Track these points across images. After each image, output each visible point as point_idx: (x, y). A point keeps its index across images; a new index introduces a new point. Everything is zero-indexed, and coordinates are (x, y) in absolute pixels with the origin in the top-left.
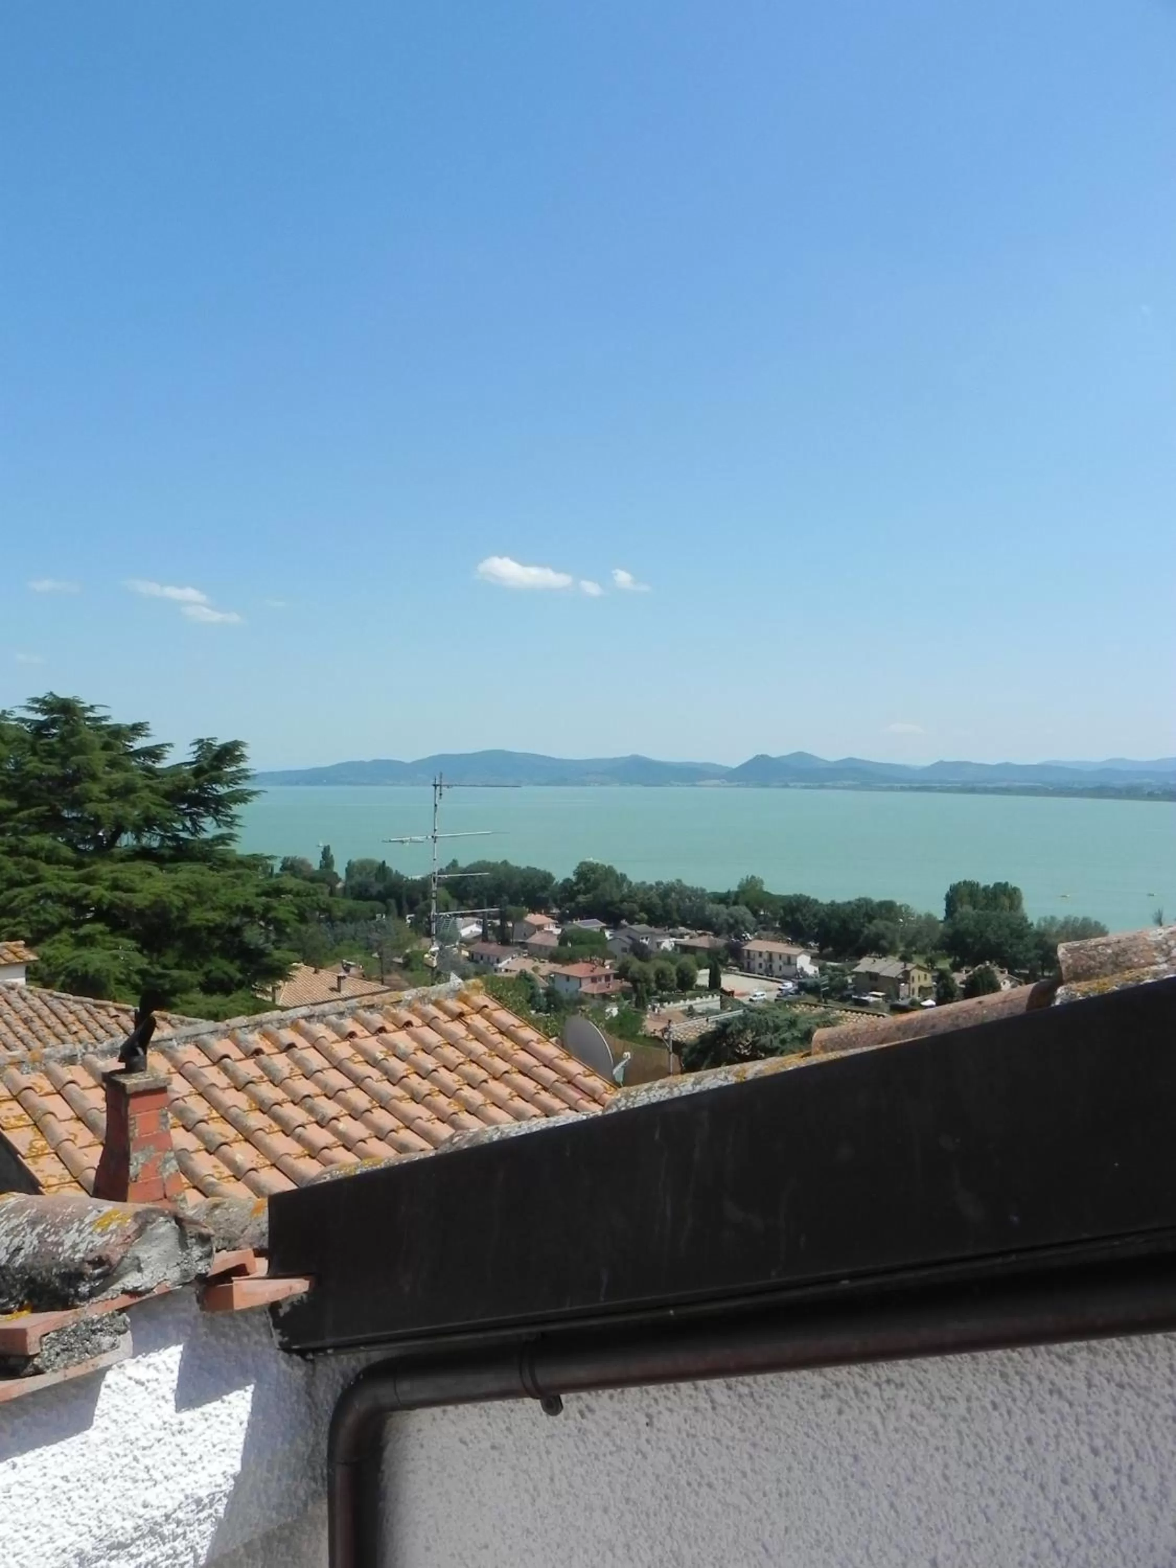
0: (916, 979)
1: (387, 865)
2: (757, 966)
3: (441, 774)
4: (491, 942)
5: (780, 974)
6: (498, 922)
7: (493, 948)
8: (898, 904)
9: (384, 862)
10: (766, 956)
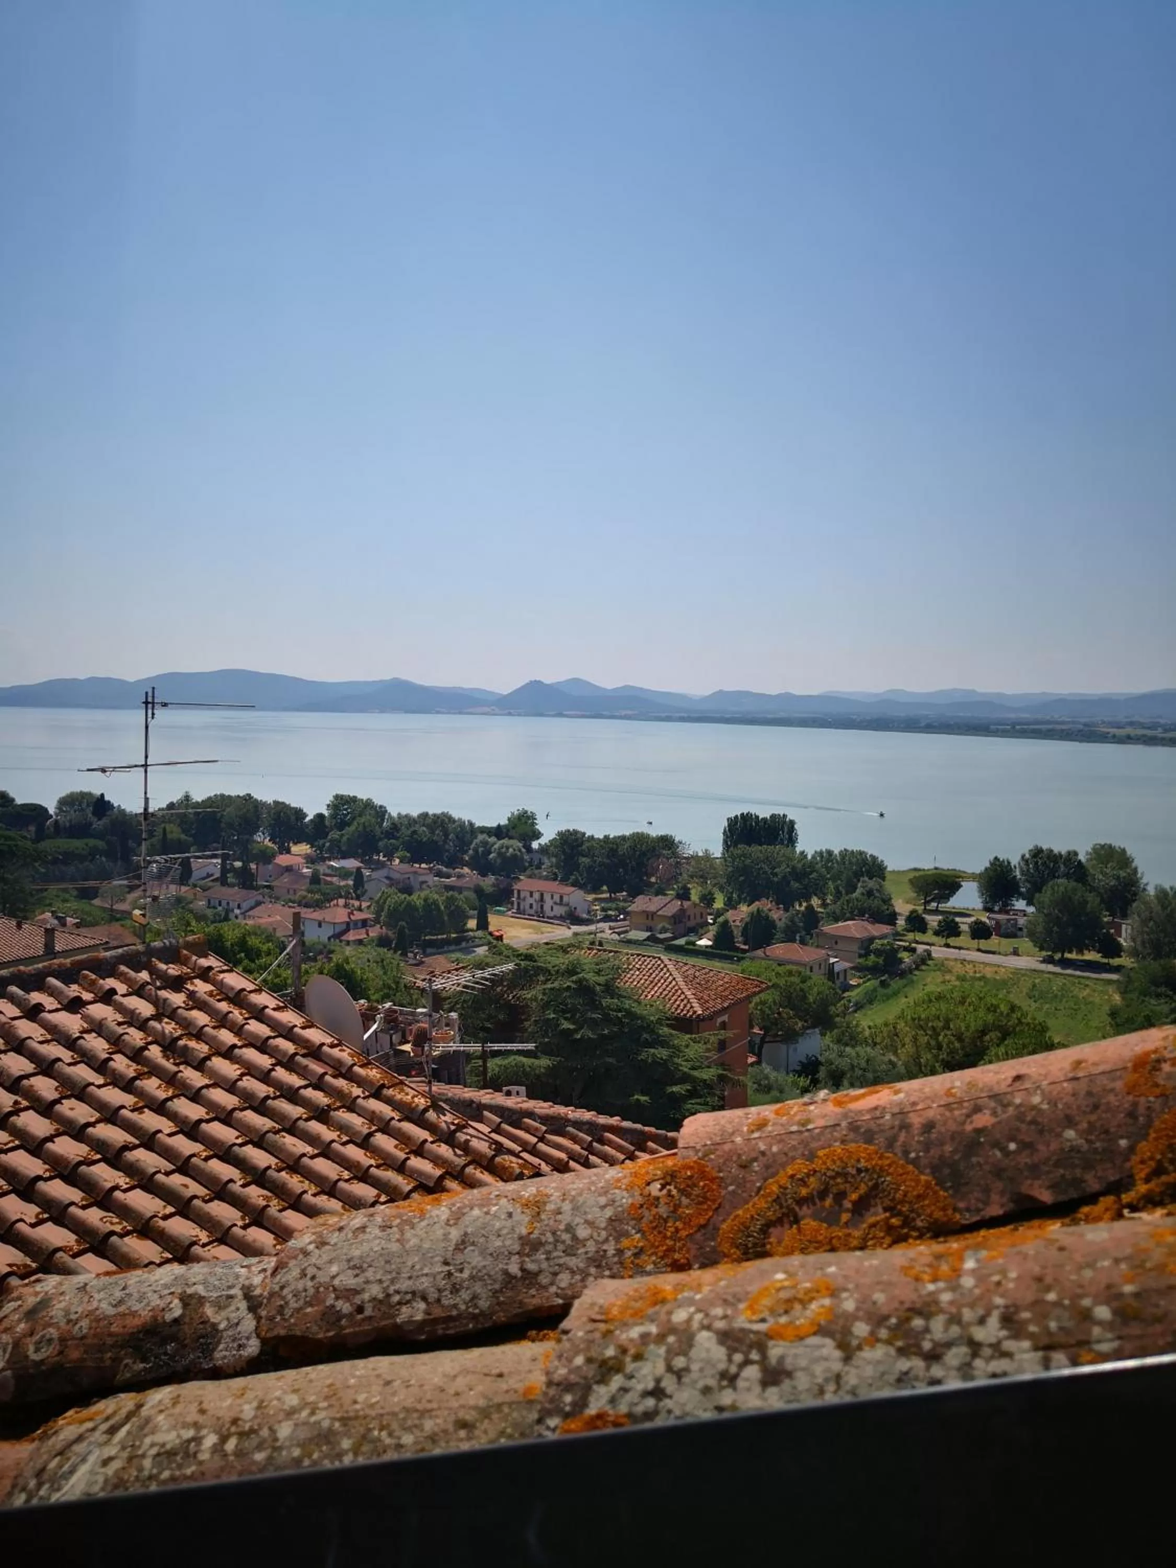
0: (692, 917)
1: (107, 798)
2: (527, 907)
3: (153, 688)
4: (232, 885)
5: (552, 914)
6: (238, 864)
7: (233, 894)
8: (677, 840)
9: (102, 795)
10: (537, 896)
